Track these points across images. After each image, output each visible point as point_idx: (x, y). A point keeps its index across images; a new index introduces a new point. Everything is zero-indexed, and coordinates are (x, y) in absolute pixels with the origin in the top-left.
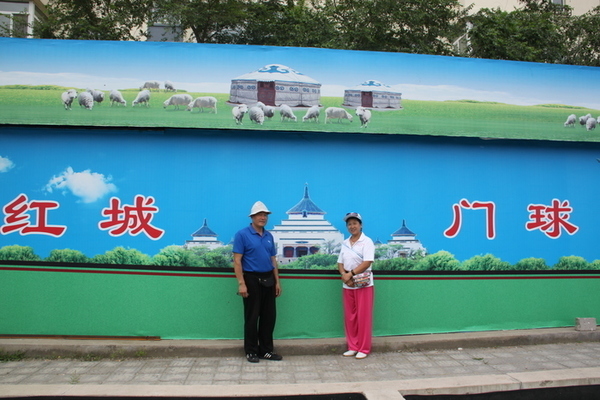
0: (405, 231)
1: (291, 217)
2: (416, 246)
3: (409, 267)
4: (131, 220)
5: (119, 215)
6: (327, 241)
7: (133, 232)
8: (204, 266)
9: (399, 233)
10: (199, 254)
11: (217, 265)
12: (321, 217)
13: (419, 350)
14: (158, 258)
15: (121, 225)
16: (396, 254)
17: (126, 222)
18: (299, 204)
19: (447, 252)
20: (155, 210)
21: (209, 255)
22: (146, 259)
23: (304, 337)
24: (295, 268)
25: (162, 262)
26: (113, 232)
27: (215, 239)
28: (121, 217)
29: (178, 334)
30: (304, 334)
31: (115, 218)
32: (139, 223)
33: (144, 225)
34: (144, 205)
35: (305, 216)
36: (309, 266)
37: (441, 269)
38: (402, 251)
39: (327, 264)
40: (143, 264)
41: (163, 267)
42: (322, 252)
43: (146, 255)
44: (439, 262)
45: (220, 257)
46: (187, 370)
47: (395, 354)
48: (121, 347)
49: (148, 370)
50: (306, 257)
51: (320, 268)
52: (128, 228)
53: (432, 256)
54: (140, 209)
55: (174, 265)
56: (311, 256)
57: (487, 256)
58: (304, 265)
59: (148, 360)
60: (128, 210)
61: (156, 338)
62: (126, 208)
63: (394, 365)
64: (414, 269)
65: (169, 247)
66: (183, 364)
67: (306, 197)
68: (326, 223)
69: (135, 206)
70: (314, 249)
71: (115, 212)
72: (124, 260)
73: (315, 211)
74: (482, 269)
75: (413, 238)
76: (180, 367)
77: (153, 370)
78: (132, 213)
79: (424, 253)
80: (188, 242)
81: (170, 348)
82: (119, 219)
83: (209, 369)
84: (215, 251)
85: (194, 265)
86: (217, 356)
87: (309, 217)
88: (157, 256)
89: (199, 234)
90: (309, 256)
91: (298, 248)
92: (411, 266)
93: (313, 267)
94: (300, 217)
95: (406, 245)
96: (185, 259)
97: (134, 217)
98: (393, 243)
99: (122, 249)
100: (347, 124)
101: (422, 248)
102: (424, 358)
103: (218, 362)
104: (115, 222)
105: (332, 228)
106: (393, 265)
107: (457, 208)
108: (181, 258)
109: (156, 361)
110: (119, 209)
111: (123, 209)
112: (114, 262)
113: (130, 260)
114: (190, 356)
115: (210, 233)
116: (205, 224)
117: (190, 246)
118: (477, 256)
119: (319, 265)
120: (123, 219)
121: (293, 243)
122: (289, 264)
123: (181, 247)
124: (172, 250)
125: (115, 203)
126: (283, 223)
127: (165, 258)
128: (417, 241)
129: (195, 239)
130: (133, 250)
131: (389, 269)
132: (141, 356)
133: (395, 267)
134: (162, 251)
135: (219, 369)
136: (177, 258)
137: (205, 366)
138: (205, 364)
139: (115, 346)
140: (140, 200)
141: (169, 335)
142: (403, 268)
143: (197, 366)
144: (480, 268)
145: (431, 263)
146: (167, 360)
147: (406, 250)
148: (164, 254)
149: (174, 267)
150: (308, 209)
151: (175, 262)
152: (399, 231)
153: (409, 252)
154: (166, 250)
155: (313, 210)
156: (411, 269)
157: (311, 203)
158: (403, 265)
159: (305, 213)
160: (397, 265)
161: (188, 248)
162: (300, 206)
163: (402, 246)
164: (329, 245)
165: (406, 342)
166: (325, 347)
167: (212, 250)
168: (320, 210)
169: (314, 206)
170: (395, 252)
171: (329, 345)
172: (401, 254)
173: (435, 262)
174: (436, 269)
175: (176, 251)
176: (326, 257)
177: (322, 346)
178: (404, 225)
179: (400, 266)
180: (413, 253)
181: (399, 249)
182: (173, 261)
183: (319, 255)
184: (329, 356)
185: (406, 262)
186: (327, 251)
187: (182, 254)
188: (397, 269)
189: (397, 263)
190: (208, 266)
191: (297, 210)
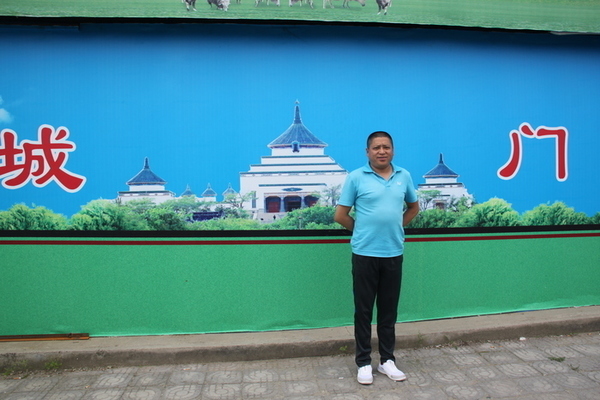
0: (443, 171)
1: (275, 152)
2: (458, 193)
3: (449, 222)
4: (35, 165)
5: (16, 156)
6: (329, 187)
7: (40, 181)
8: (147, 228)
9: (435, 174)
10: (140, 211)
11: (166, 227)
12: (320, 152)
13: (466, 344)
14: (79, 218)
15: (20, 171)
16: (431, 204)
17: (27, 166)
18: (286, 132)
19: (501, 200)
20: (70, 147)
21: (154, 213)
22: (60, 220)
23: (298, 326)
24: (283, 228)
25: (85, 225)
26: (8, 183)
27: (162, 188)
28: (20, 159)
30: (299, 322)
31: (10, 160)
32: (47, 168)
33: (55, 170)
34: (53, 140)
35: (296, 150)
36: (304, 224)
37: (493, 224)
38: (438, 199)
39: (330, 221)
40: (56, 228)
41: (86, 233)
42: (323, 203)
43: (59, 215)
44: (490, 215)
45: (171, 215)
46: (116, 395)
47: (432, 352)
48: (23, 356)
50: (298, 211)
51: (320, 227)
52: (31, 176)
53: (480, 207)
54: (47, 146)
55: (103, 228)
56: (306, 210)
57: (557, 204)
58: (296, 223)
59: (64, 374)
60: (28, 148)
61: (83, 336)
62: (26, 145)
64: (456, 225)
65: (94, 202)
66: (115, 381)
67: (298, 121)
68: (328, 160)
69: (39, 142)
70: (311, 200)
71: (9, 152)
72: (28, 224)
73: (312, 142)
74: (549, 224)
75: (454, 181)
77: (64, 397)
78: (36, 152)
79: (469, 202)
80: (122, 193)
81: (98, 353)
82: (16, 163)
83: (152, 394)
84: (162, 206)
85: (132, 227)
86: (169, 363)
87: (303, 151)
88: (77, 216)
89: (137, 182)
90: (304, 210)
91: (286, 199)
92: (452, 221)
93: (311, 226)
94: (289, 151)
95: (444, 191)
96: (119, 219)
97: (39, 158)
98: (425, 188)
99: (24, 207)
100: (358, 9)
101: (467, 195)
103: (168, 375)
104: (10, 167)
105: (337, 167)
106: (426, 220)
107: (515, 136)
108: (112, 218)
110: (16, 147)
111: (21, 147)
112: (13, 228)
113: (36, 223)
114: (130, 365)
115: (155, 180)
116: (147, 167)
117: (126, 199)
118: (543, 206)
119: (318, 223)
120: (23, 162)
121: (279, 192)
122: (275, 222)
123: (111, 201)
124: (100, 206)
125: (9, 138)
126: (264, 161)
127: (89, 219)
128: (459, 184)
129: (133, 188)
130: (40, 208)
131: (420, 226)
133: (428, 223)
134: (84, 208)
135: (167, 392)
136: (107, 218)
137: (146, 387)
138: (148, 380)
139: (14, 355)
140: (46, 133)
141: (103, 330)
142: (440, 224)
143: (133, 387)
144: (547, 222)
145: (479, 215)
146: (94, 373)
147: (445, 198)
148: (88, 213)
149: (102, 231)
150: (300, 139)
151: (104, 224)
152: (435, 170)
153: (449, 201)
154: (90, 206)
155: (308, 140)
156: (451, 226)
157: (305, 131)
158: (440, 219)
159: (296, 145)
160: (432, 220)
161: (123, 203)
162: (288, 136)
163: (439, 192)
164: (333, 194)
165: (447, 333)
166: (330, 344)
167: (158, 204)
168: (318, 141)
169: (309, 135)
170: (428, 201)
171: (336, 341)
172: (438, 204)
173: (486, 215)
174: (487, 225)
175: (104, 207)
176: (329, 210)
177: (326, 343)
178: (441, 162)
179: (436, 221)
180: (455, 203)
181: (434, 196)
182: (100, 222)
183: (319, 208)
184: (336, 358)
185: (445, 215)
186: (330, 201)
187: (114, 212)
188: (431, 226)
189: (431, 217)
190: (153, 229)
191: (284, 141)
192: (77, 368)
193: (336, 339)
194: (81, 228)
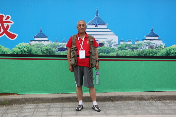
0: (153, 34)
2: (159, 43)
3: (155, 54)
6: (108, 40)
8: (41, 54)
9: (150, 35)
10: (38, 47)
11: (48, 54)
12: (105, 27)
13: (160, 100)
14: (15, 49)
16: (147, 47)
18: (93, 19)
21: (44, 48)
22: (7, 50)
25: (17, 52)
27: (47, 39)
29: (27, 91)
35: (96, 26)
37: (173, 55)
38: (150, 45)
39: (109, 52)
40: (6, 53)
41: (18, 55)
42: (106, 46)
43: (7, 48)
44: (172, 52)
45: (50, 49)
46: (32, 110)
47: (146, 102)
49: (10, 111)
51: (105, 55)
53: (168, 48)
55: (24, 54)
56: (100, 48)
59: (10, 106)
61: (15, 94)
63: (146, 107)
64: (157, 55)
65: (21, 44)
66: (30, 107)
67: (97, 15)
68: (108, 30)
70: (101, 45)
73: (102, 23)
75: (157, 38)
76: (28, 109)
77: (13, 111)
79: (163, 46)
80: (32, 41)
81: (23, 99)
83: (45, 110)
84: (47, 46)
85: (35, 53)
86: (49, 102)
87: (99, 26)
88: (14, 49)
89: (37, 37)
92: (156, 53)
93: (101, 54)
94: (94, 26)
95: (153, 42)
96: (30, 50)
98: (145, 41)
101: (162, 44)
102: (163, 104)
103: (50, 105)
105: (112, 33)
106: (145, 53)
108: (28, 50)
109: (15, 106)
114: (34, 103)
115: (44, 36)
116: (41, 31)
117: (33, 43)
119: (104, 53)
123: (27, 43)
124: (22, 45)
127: (19, 50)
128: (159, 39)
129: (36, 39)
131: (143, 55)
132: (6, 104)
133: (146, 54)
134: (17, 46)
135: (50, 109)
136: (26, 50)
137: (42, 108)
138: (42, 107)
141: (22, 92)
142: (151, 55)
143: (38, 108)
145: (168, 52)
146: (21, 105)
147: (153, 45)
148: (18, 48)
149: (24, 55)
150: (98, 22)
151: (24, 52)
152: (150, 34)
153: (155, 46)
154: (19, 45)
155: (101, 22)
156: (155, 55)
157: (100, 19)
158: (151, 53)
159: (96, 24)
160: (148, 53)
161: (32, 44)
162: (94, 21)
163: (151, 42)
164: (110, 42)
165: (152, 95)
166: (107, 97)
167: (45, 45)
168: (105, 23)
169: (101, 20)
170: (146, 46)
171: (110, 96)
172: (150, 47)
173: (170, 52)
174: (171, 55)
175: (25, 46)
176: (108, 48)
177: (106, 96)
178: (152, 31)
179: (149, 53)
180: (157, 46)
181: (149, 44)
182: (23, 51)
183: (104, 48)
184: (109, 102)
185: (153, 51)
186: (109, 45)
187: (29, 48)
188: (147, 55)
189: (147, 52)
190: (43, 54)
191: (92, 23)
192: (15, 104)
193: (110, 95)
194: (16, 53)
